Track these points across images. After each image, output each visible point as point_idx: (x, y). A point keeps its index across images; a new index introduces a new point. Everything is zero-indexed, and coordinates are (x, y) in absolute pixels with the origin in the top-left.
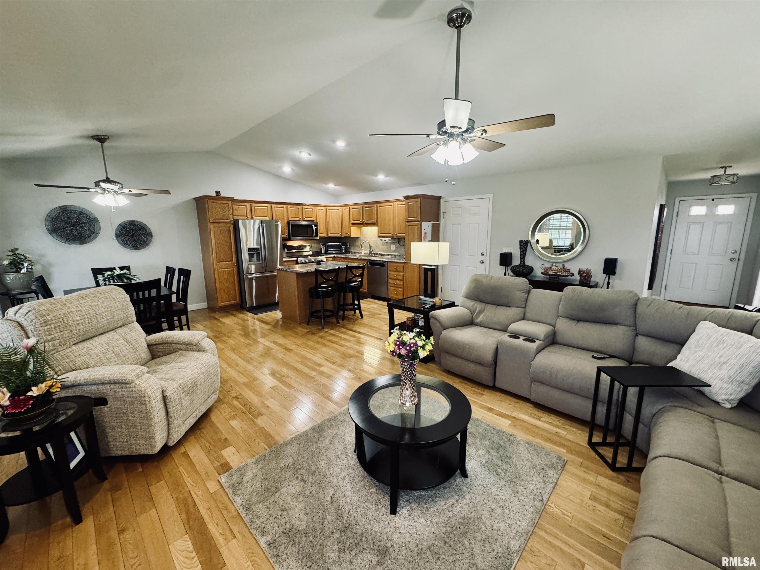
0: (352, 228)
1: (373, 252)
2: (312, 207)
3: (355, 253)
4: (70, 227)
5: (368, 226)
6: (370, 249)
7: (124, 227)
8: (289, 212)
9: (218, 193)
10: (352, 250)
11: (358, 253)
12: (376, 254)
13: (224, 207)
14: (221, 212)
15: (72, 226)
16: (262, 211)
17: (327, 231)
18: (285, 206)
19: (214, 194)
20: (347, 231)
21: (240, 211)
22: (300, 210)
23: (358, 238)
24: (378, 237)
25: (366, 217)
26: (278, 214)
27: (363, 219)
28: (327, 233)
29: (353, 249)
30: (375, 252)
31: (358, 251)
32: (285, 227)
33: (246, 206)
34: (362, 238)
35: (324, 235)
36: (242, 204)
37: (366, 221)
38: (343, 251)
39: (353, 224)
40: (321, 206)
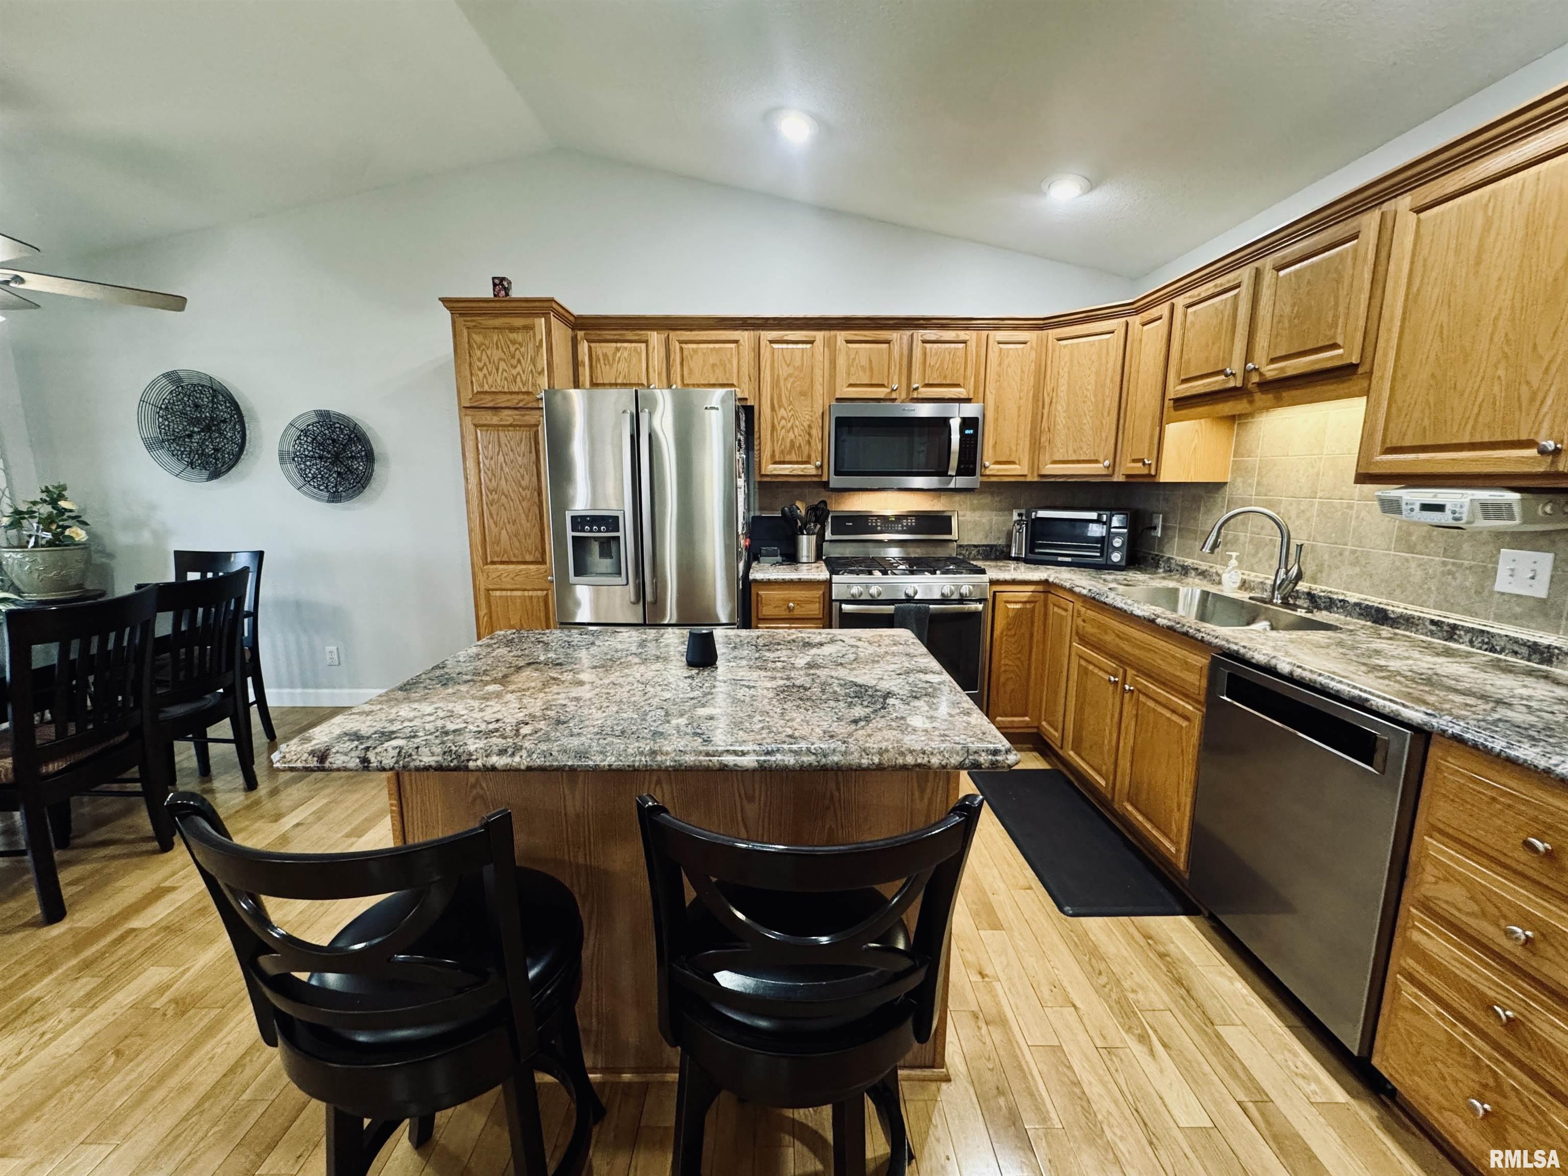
0: (1171, 429)
1: (1302, 586)
2: (963, 335)
3: (1185, 570)
4: (199, 433)
5: (1279, 403)
6: (1284, 560)
7: (305, 432)
8: (841, 362)
9: (500, 284)
10: (1174, 552)
11: (1203, 574)
12: (1330, 604)
13: (514, 342)
14: (502, 365)
15: (202, 430)
16: (712, 360)
17: (1036, 446)
18: (819, 335)
19: (488, 292)
20: (1143, 449)
21: (622, 366)
22: (896, 348)
23: (1218, 486)
24: (1363, 478)
25: (1275, 336)
26: (784, 371)
27: (1248, 358)
28: (1034, 463)
29: (1181, 552)
30: (1318, 589)
31: (1203, 566)
32: (816, 432)
33: (646, 342)
34: (1239, 489)
35: (1020, 469)
36: (630, 335)
37: (1271, 371)
38: (1116, 557)
39: (1182, 403)
40: (1016, 328)
